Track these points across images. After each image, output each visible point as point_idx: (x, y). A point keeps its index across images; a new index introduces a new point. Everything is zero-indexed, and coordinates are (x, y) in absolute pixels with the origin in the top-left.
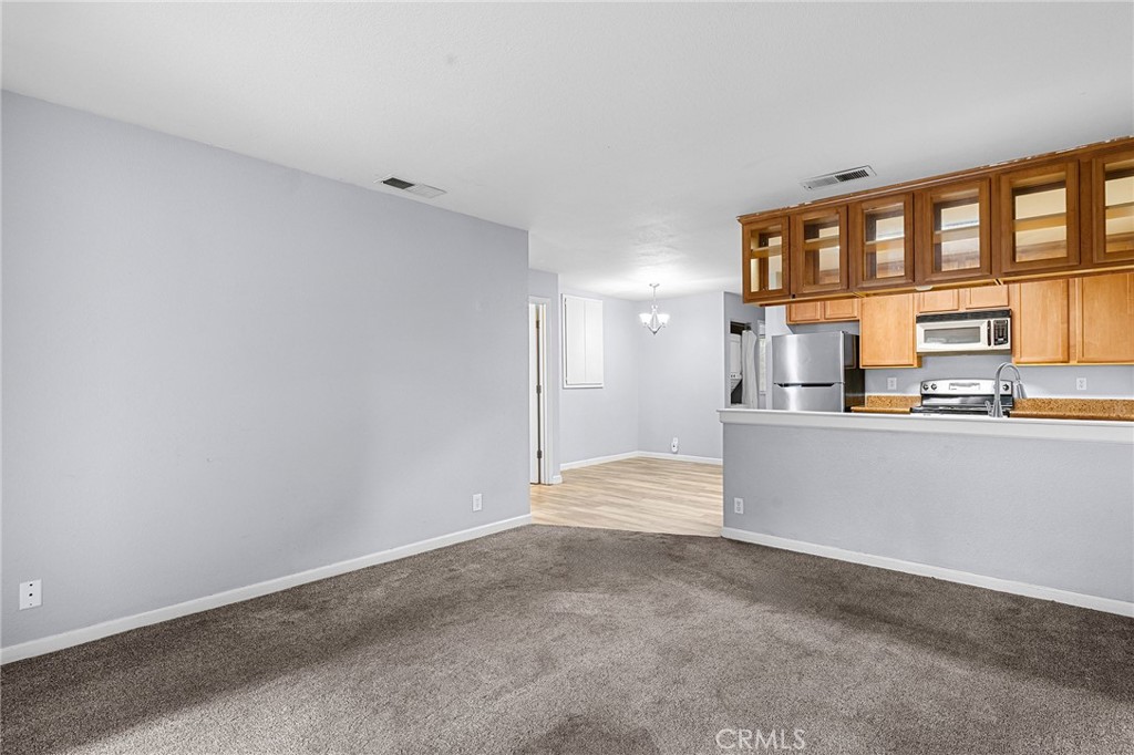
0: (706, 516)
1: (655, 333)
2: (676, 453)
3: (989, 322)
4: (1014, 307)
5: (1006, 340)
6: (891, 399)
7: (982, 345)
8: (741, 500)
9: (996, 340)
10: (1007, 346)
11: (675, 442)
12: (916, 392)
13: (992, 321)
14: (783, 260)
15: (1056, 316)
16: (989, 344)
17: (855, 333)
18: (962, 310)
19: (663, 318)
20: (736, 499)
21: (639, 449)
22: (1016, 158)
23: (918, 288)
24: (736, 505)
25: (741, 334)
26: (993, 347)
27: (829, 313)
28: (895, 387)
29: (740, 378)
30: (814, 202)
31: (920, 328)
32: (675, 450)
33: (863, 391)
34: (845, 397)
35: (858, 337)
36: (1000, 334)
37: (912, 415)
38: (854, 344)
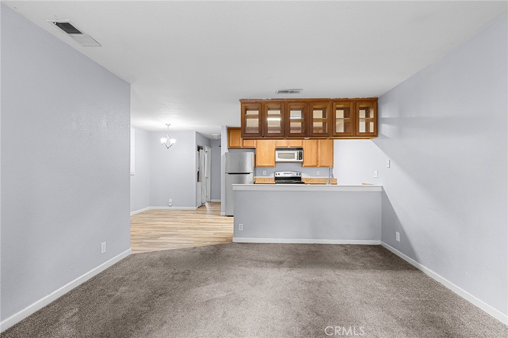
0: (214, 234)
1: (168, 148)
2: (170, 206)
4: (304, 147)
5: (302, 158)
6: (264, 179)
7: (295, 160)
8: (242, 225)
9: (299, 158)
10: (302, 160)
11: (171, 200)
12: (272, 176)
13: (298, 151)
14: (259, 121)
15: (314, 151)
18: (289, 147)
19: (173, 141)
20: (240, 224)
21: (150, 206)
22: (338, 97)
23: (305, 138)
24: (240, 227)
26: (298, 160)
27: (244, 145)
28: (266, 174)
30: (272, 99)
31: (277, 152)
32: (170, 204)
36: (300, 156)
37: (277, 184)
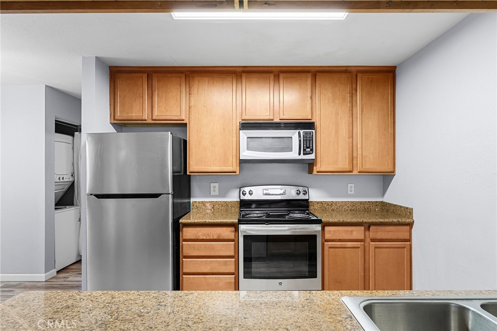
3: (299, 133)
4: (316, 120)
5: (312, 150)
6: (214, 205)
7: (294, 155)
9: (304, 150)
10: (312, 156)
12: (235, 197)
13: (302, 132)
16: (300, 154)
17: (182, 137)
18: (277, 120)
25: (73, 135)
26: (302, 157)
27: (157, 114)
28: (217, 193)
29: (71, 179)
31: (244, 134)
33: (189, 197)
34: (173, 203)
35: (185, 142)
36: (307, 145)
38: (182, 148)
